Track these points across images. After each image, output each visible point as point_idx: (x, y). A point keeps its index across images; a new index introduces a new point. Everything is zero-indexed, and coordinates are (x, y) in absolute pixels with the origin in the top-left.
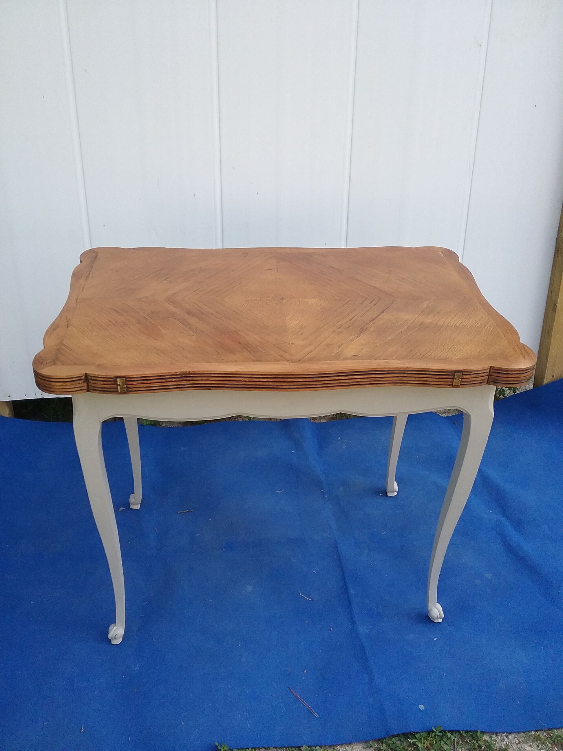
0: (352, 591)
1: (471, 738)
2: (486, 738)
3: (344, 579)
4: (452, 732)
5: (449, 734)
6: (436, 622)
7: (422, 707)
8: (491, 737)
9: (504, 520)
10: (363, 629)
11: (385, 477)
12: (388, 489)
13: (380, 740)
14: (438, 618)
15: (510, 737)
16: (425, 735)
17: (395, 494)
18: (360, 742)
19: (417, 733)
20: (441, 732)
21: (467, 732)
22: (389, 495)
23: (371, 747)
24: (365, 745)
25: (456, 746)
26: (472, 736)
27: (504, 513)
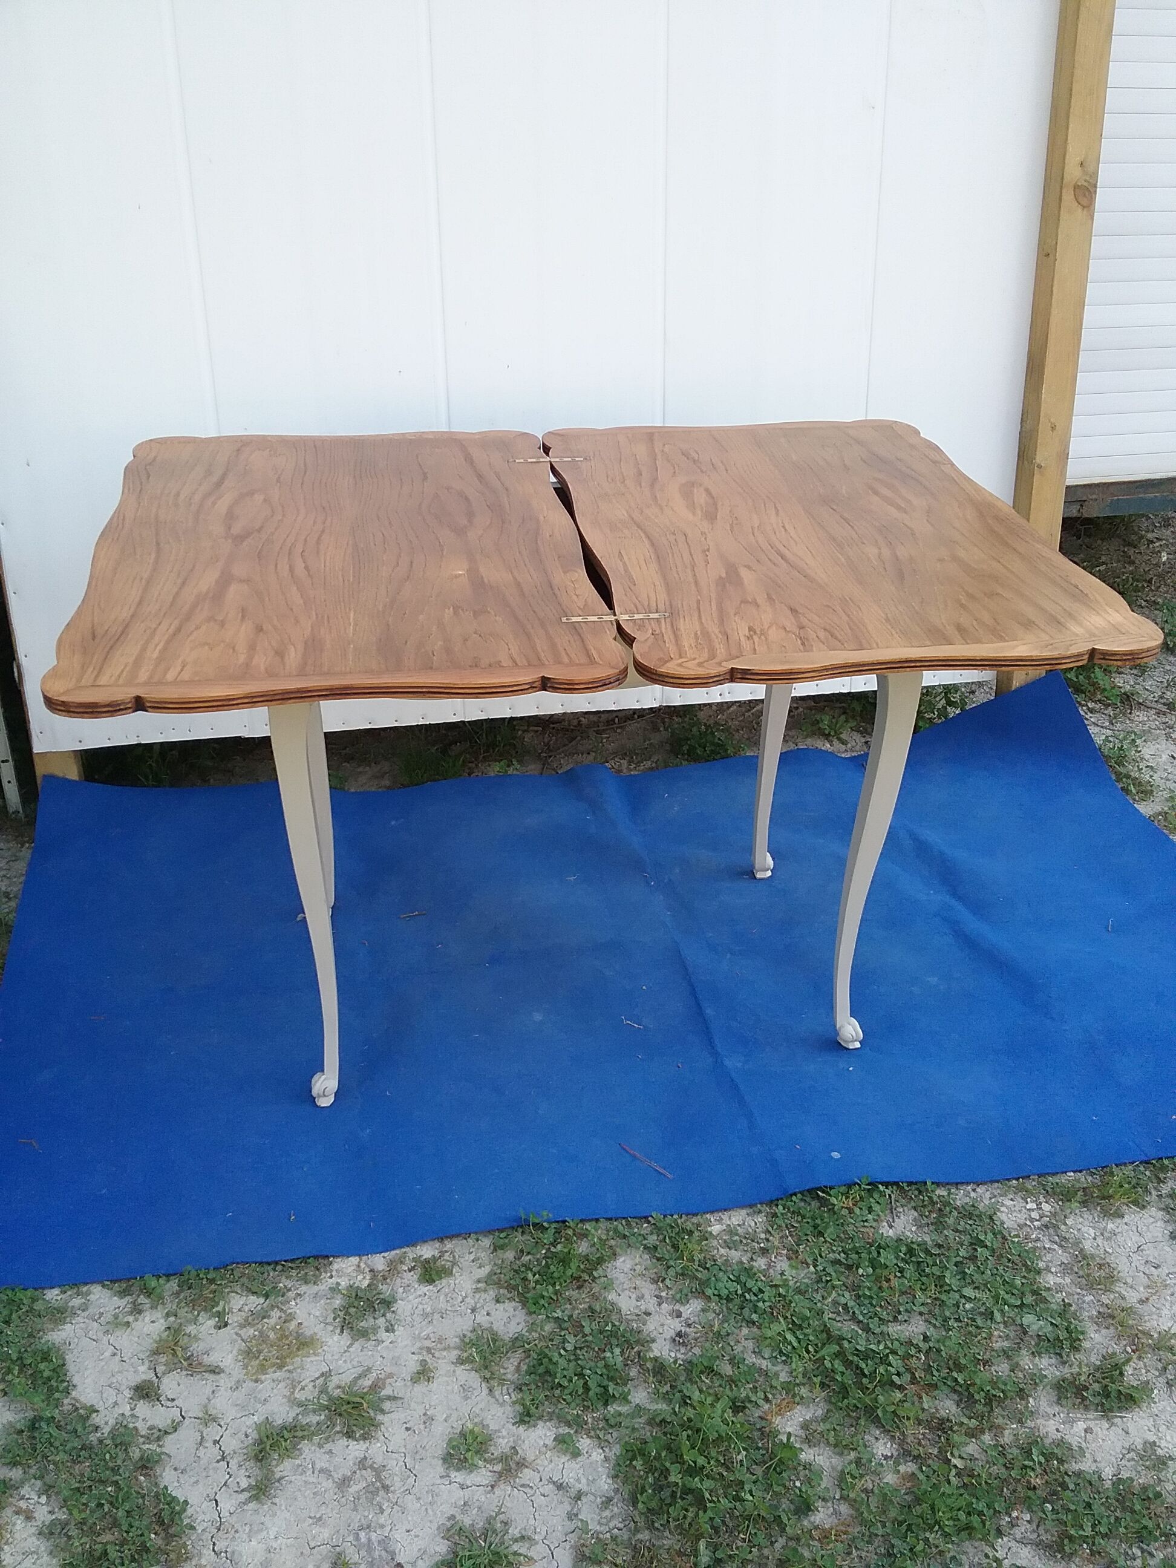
0: (709, 1012)
1: (916, 1193)
2: (942, 1192)
3: (694, 993)
4: (887, 1184)
5: (881, 1188)
6: (851, 1047)
7: (836, 1155)
8: (949, 1190)
9: (954, 902)
10: (733, 1063)
11: (750, 849)
12: (757, 866)
13: (772, 1203)
14: (854, 1041)
15: (978, 1190)
16: (843, 1189)
17: (769, 874)
18: (742, 1206)
19: (831, 1188)
20: (868, 1184)
21: (910, 1184)
22: (759, 875)
23: (760, 1212)
24: (750, 1211)
25: (894, 1206)
26: (917, 1189)
27: (954, 894)
